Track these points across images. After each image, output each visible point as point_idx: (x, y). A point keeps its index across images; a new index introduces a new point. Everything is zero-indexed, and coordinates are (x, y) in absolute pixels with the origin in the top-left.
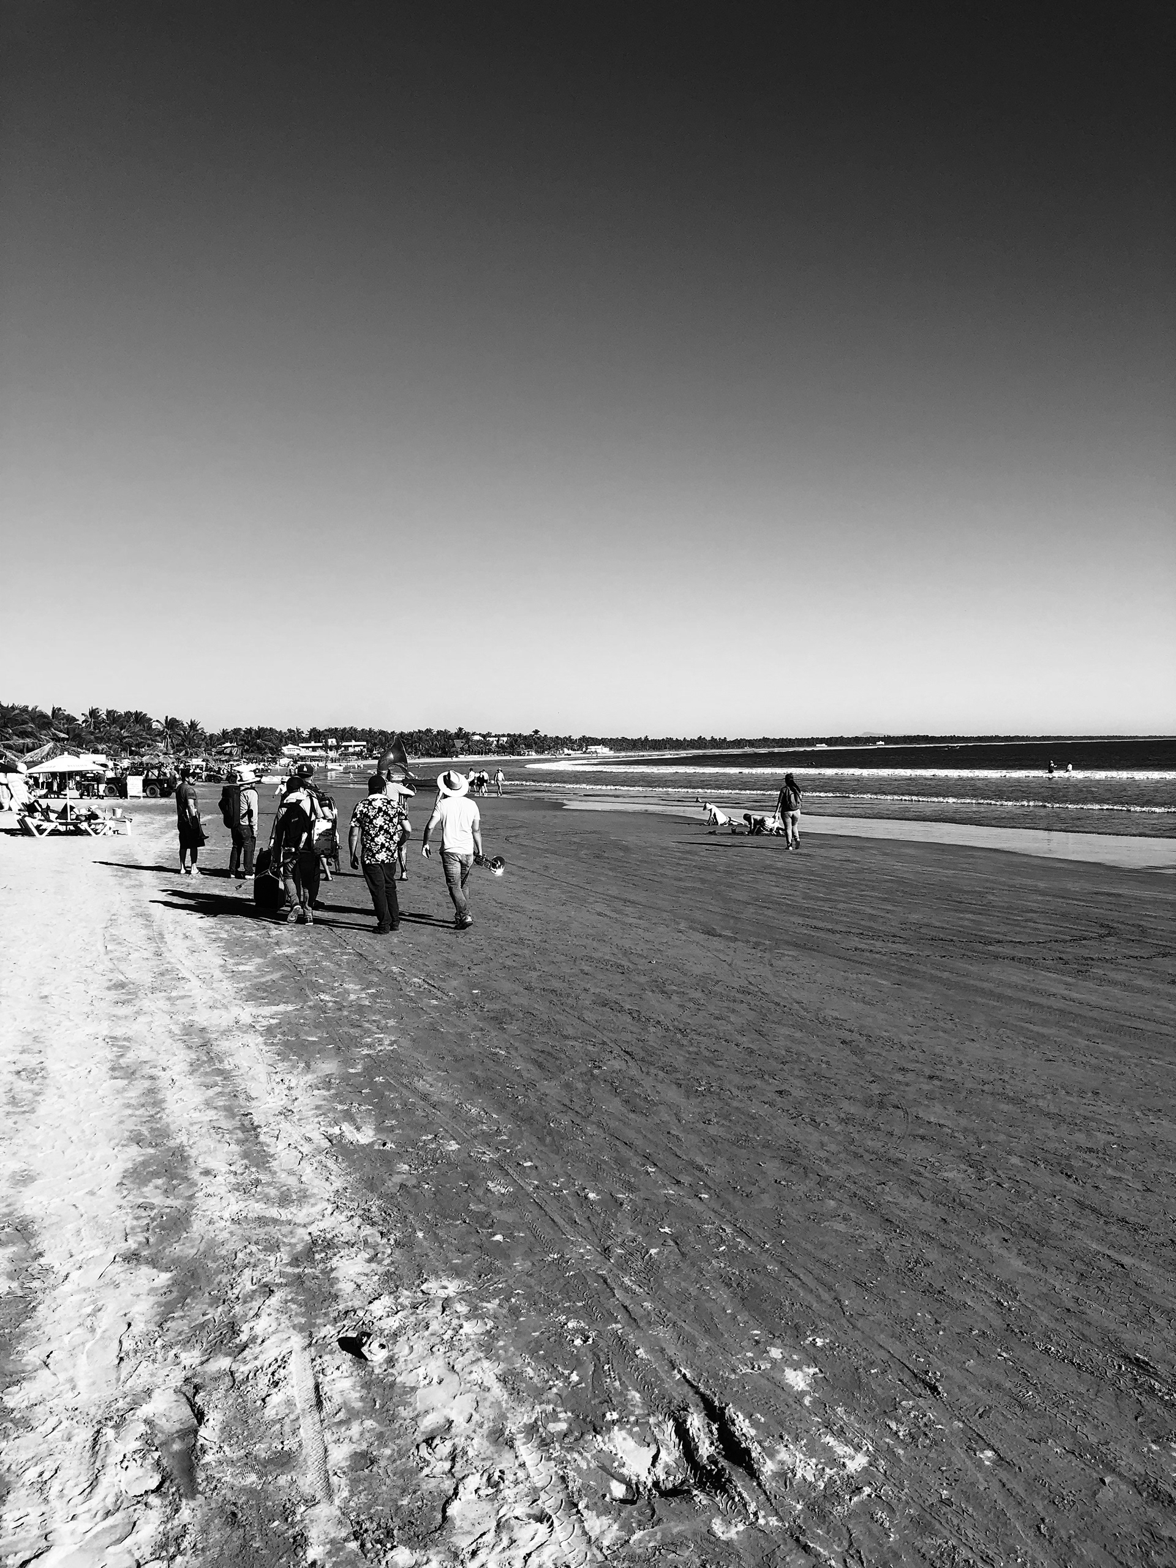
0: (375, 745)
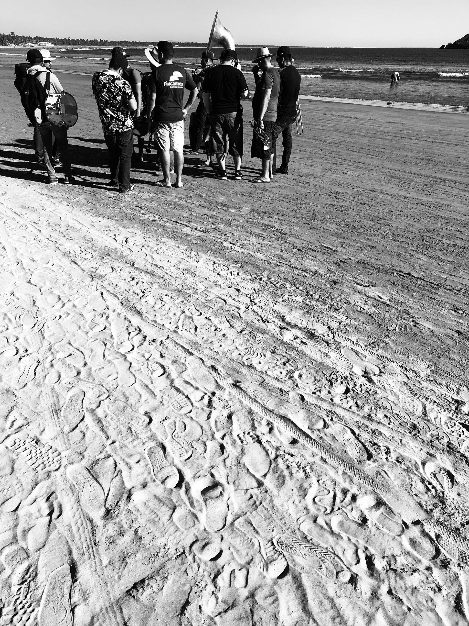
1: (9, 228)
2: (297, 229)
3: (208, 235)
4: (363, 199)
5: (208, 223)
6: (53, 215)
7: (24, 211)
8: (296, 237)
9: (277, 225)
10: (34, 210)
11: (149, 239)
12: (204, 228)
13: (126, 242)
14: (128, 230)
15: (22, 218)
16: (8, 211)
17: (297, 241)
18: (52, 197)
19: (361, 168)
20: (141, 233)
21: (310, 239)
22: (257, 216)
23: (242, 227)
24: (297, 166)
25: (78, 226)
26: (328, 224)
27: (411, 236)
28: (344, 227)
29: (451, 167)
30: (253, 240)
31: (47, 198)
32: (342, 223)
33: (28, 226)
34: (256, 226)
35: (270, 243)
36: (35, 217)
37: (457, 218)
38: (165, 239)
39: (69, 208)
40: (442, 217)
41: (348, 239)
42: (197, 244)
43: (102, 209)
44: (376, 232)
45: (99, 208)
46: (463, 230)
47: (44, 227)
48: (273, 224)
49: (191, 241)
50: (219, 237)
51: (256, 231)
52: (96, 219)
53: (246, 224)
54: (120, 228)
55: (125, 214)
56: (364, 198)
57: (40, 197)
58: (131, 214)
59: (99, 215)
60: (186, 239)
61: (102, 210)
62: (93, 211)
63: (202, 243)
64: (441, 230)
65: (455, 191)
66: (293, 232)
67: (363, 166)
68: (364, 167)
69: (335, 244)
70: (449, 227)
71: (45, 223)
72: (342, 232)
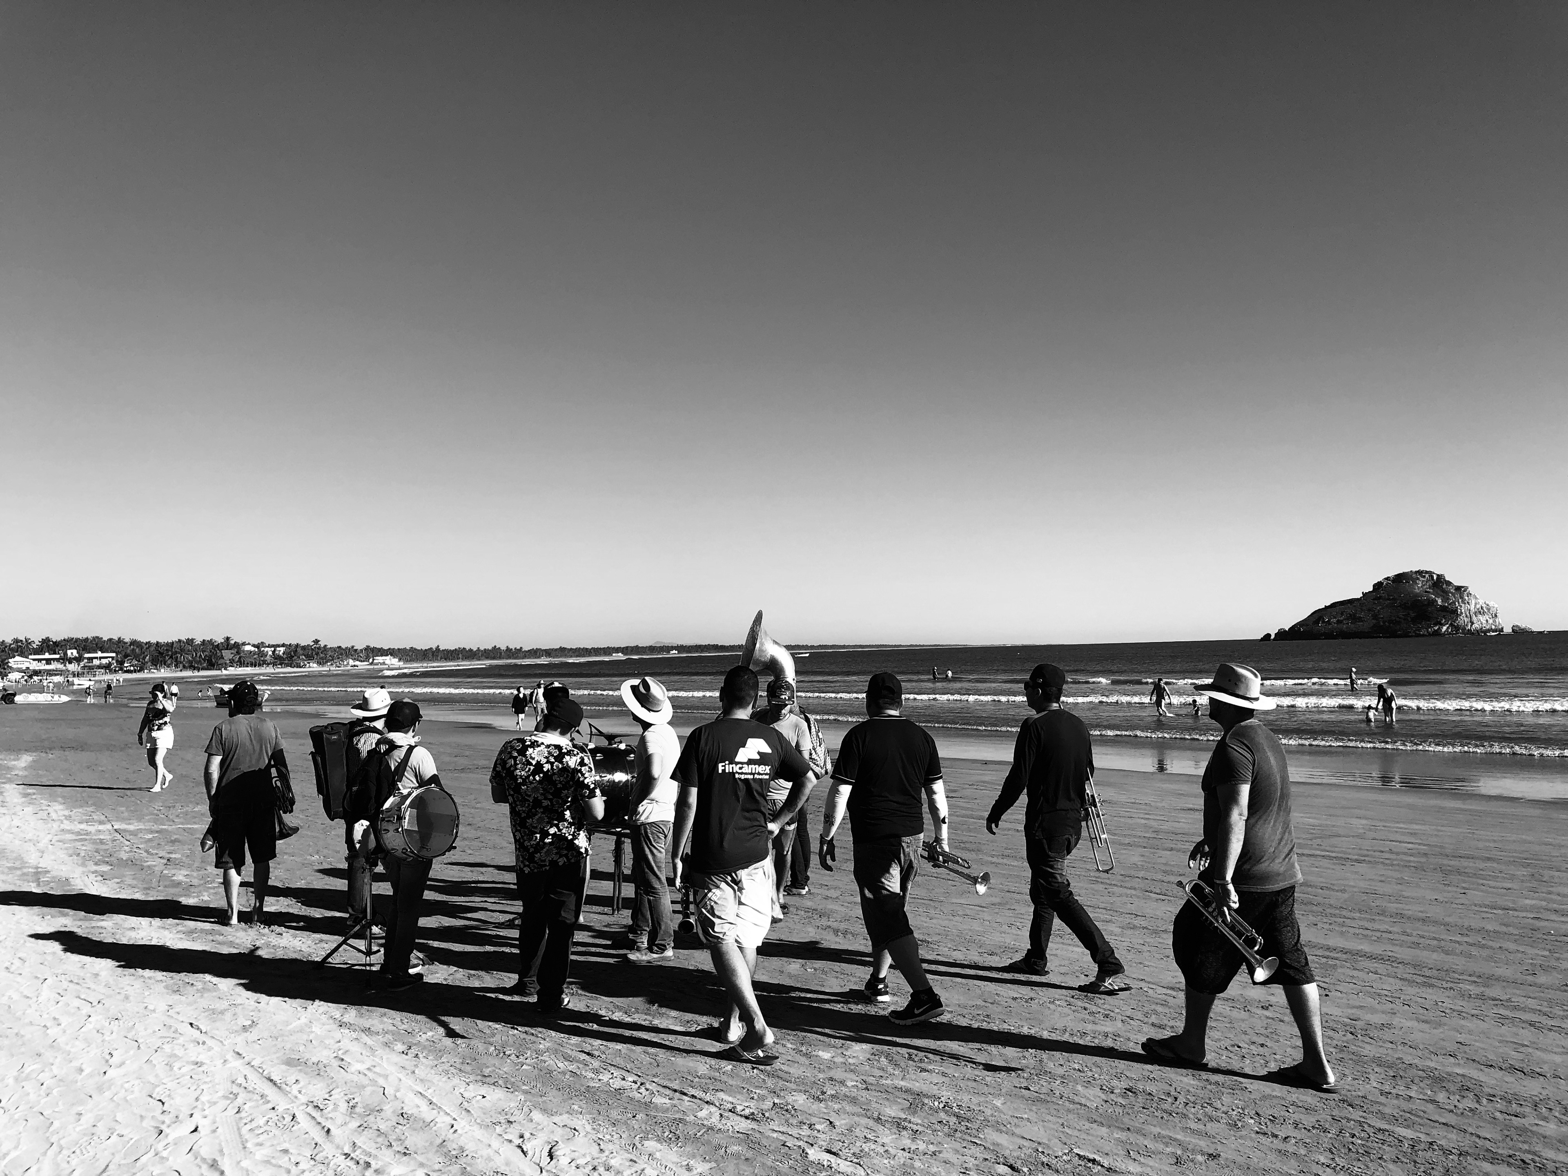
0: (126, 656)
1: (248, 1127)
2: (998, 1103)
3: (764, 1128)
4: (1155, 1012)
5: (763, 1092)
6: (365, 1081)
7: (292, 1075)
8: (998, 1126)
9: (946, 1095)
10: (318, 1070)
11: (610, 1146)
12: (751, 1107)
13: (551, 1156)
14: (556, 1119)
15: (286, 1093)
16: (253, 1077)
17: (1003, 1140)
18: (367, 1031)
19: (1134, 927)
20: (588, 1128)
21: (1037, 1132)
22: (890, 1069)
23: (854, 1101)
24: (976, 926)
25: (426, 1113)
26: (1079, 1088)
27: (1309, 1120)
28: (1124, 1095)
29: (1360, 919)
30: (886, 1140)
31: (354, 1035)
32: (1115, 1083)
33: (300, 1117)
34: (890, 1097)
35: (932, 1148)
36: (317, 1090)
37: (1417, 1061)
38: (651, 1145)
39: (407, 1061)
40: (1379, 1062)
41: (1139, 1132)
42: (734, 1155)
43: (492, 1061)
44: (1209, 1109)
45: (484, 1060)
46: (1441, 1097)
47: (339, 1121)
48: (934, 1090)
49: (719, 1147)
50: (794, 1132)
51: (891, 1111)
52: (474, 1091)
53: (865, 1093)
54: (537, 1115)
55: (550, 1072)
56: (1159, 1009)
57: (338, 1034)
58: (564, 1073)
59: (484, 1079)
60: (709, 1142)
61: (492, 1064)
62: (468, 1068)
63: (750, 1154)
64: (1382, 1099)
65: (1390, 985)
66: (988, 1112)
67: (1137, 922)
68: (1144, 924)
69: (1107, 1149)
70: (1401, 1090)
71: (343, 1106)
72: (1119, 1110)
